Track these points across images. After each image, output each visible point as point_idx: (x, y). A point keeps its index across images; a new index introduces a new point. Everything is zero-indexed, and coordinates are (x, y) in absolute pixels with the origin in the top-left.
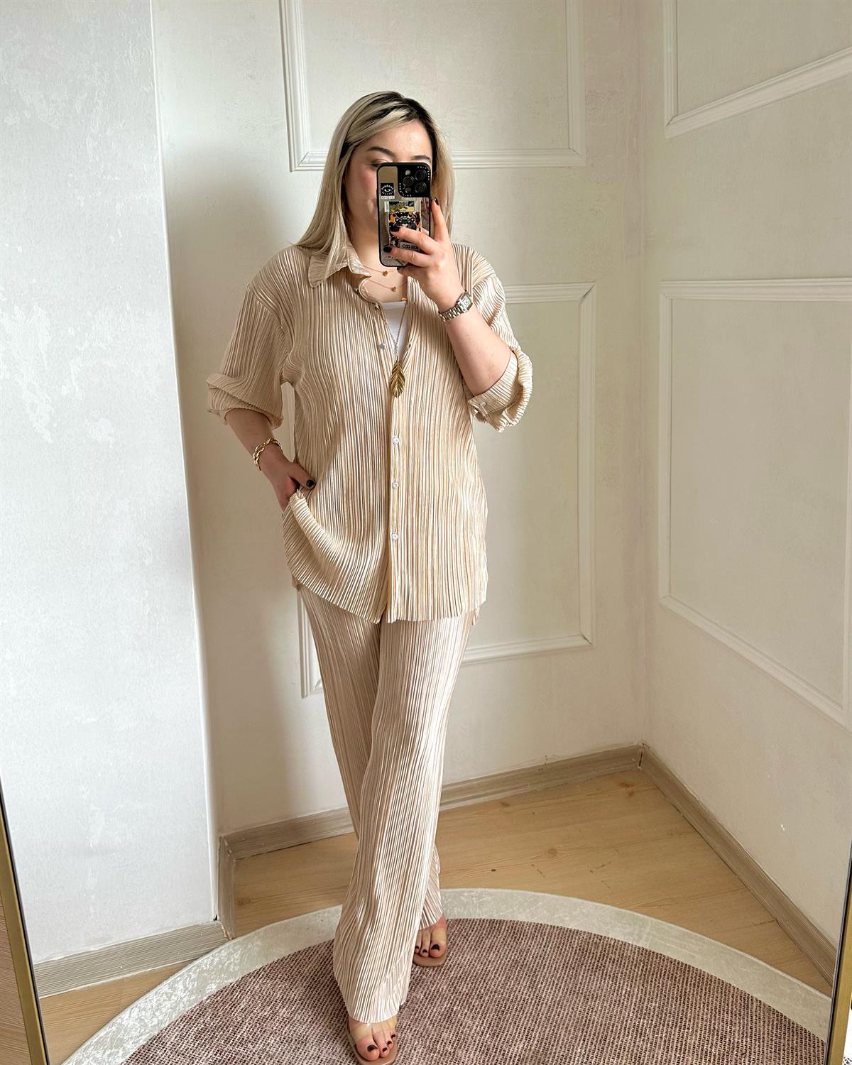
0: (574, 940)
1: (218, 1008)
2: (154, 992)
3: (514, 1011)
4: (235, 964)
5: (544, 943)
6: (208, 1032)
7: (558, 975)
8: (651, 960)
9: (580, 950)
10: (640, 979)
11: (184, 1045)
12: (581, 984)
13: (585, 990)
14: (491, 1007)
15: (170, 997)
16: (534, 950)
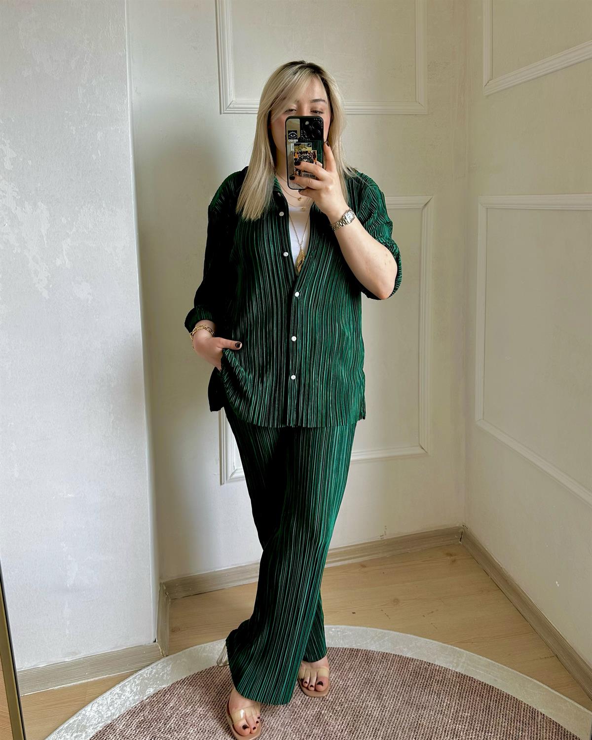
0: (410, 665)
1: (154, 706)
2: (109, 693)
3: (365, 715)
4: (167, 675)
5: (388, 667)
6: (146, 722)
7: (398, 690)
8: (465, 682)
9: (414, 672)
10: (457, 696)
11: (129, 731)
12: (414, 697)
13: (417, 702)
14: (349, 712)
15: (121, 696)
16: (381, 672)
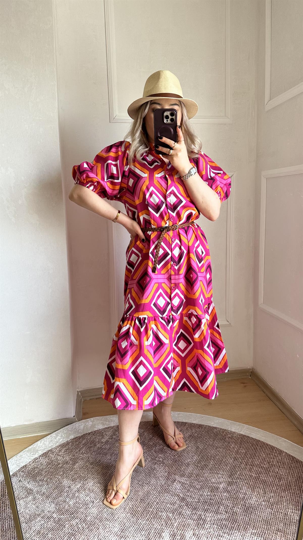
0: (214, 430)
1: (74, 443)
4: (81, 430)
5: (202, 430)
6: (69, 450)
8: (244, 438)
9: (216, 433)
10: (239, 443)
12: (215, 443)
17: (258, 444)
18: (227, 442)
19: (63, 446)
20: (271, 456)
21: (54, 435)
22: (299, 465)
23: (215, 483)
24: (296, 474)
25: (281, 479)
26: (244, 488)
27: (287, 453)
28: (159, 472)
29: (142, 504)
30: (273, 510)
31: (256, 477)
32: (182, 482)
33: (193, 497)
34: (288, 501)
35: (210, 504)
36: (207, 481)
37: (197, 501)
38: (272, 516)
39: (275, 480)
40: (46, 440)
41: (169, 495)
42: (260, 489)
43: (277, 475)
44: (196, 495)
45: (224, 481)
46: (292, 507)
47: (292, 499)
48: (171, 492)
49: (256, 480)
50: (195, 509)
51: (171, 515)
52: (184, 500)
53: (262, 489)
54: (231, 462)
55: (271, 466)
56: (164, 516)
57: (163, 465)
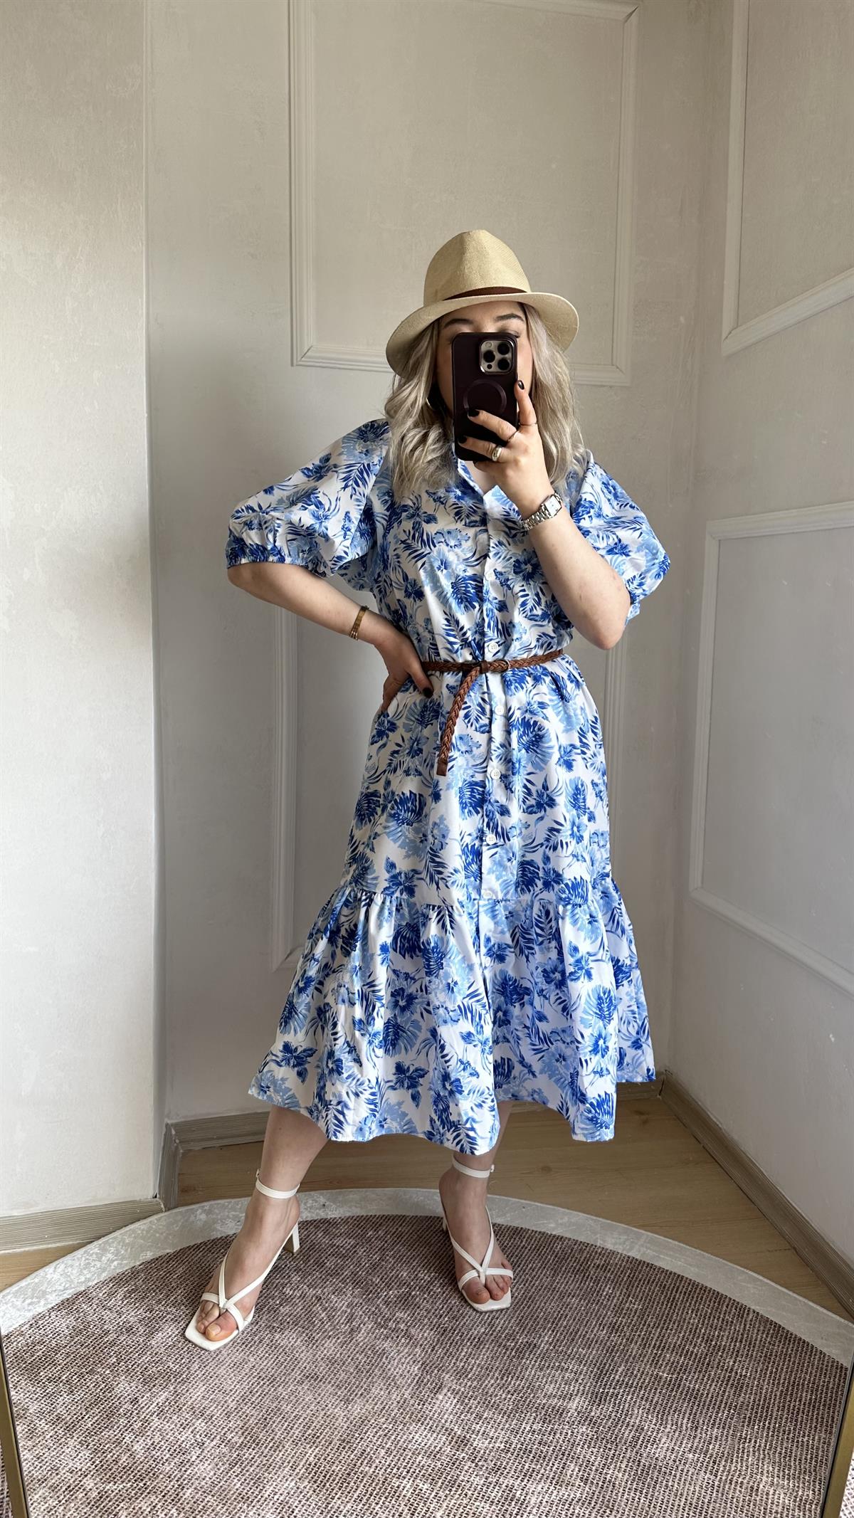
0: (556, 1244)
1: (152, 1273)
2: (81, 1251)
4: (174, 1237)
8: (640, 1268)
9: (561, 1254)
10: (625, 1284)
12: (558, 1283)
13: (561, 1289)
15: (100, 1257)
17: (678, 1287)
18: (592, 1278)
19: (119, 1280)
20: (716, 1321)
21: (96, 1250)
22: (792, 1350)
23: (555, 1396)
24: (783, 1377)
25: (742, 1387)
26: (636, 1412)
27: (761, 1312)
28: (396, 1361)
29: (344, 1453)
30: (718, 1478)
31: (670, 1381)
32: (460, 1393)
33: (491, 1435)
34: (761, 1452)
35: (539, 1457)
36: (532, 1390)
37: (502, 1447)
38: (714, 1495)
39: (724, 1392)
40: (70, 1262)
41: (423, 1428)
42: (681, 1415)
43: (729, 1377)
44: (499, 1431)
45: (581, 1392)
46: (771, 1469)
47: (771, 1445)
48: (428, 1419)
49: (670, 1389)
50: (496, 1470)
51: (426, 1486)
52: (466, 1445)
53: (687, 1415)
54: (601, 1338)
55: (714, 1350)
56: (406, 1489)
57: (408, 1343)
